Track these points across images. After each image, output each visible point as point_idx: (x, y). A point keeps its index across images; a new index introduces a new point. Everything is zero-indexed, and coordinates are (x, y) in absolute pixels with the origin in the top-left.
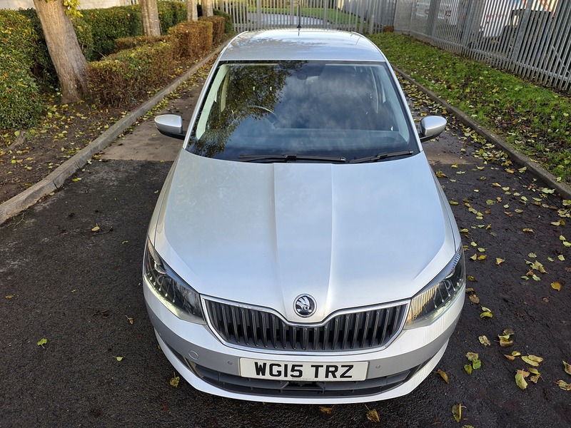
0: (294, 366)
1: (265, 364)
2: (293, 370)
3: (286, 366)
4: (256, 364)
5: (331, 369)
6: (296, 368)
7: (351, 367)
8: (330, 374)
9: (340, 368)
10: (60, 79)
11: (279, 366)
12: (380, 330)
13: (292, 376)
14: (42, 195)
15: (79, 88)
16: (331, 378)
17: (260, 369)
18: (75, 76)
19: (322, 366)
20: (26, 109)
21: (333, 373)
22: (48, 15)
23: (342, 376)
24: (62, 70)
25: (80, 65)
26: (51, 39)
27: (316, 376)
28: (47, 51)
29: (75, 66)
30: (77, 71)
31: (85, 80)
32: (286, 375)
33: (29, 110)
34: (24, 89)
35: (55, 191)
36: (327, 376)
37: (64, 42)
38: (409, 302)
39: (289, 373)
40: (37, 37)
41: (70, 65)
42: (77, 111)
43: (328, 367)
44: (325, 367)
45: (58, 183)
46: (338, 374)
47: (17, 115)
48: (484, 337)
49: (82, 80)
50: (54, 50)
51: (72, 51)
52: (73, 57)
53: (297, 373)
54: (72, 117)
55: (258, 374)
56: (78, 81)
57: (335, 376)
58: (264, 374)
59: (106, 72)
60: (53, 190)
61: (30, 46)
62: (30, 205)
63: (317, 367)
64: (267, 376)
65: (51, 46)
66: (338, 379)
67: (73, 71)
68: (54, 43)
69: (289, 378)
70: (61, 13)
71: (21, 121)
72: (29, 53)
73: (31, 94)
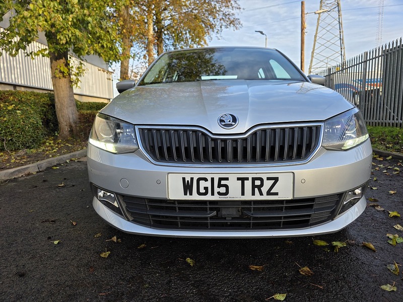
0: (220, 179)
1: (192, 179)
2: (220, 186)
3: (213, 179)
4: (184, 179)
5: (258, 183)
6: (223, 182)
7: (276, 180)
8: (256, 190)
9: (265, 181)
10: (59, 126)
11: (206, 180)
12: (300, 147)
13: (219, 193)
14: (26, 172)
15: (71, 131)
16: (258, 197)
17: (188, 187)
18: (70, 123)
19: (247, 179)
20: (32, 137)
21: (259, 187)
22: (59, 86)
23: (269, 193)
24: (62, 119)
25: (74, 117)
26: (59, 100)
27: (243, 194)
28: (55, 112)
29: (71, 116)
30: (71, 120)
31: (76, 126)
32: (213, 194)
33: (33, 137)
34: (33, 123)
35: (37, 172)
36: (253, 194)
37: (66, 103)
38: (322, 124)
39: (216, 190)
40: (50, 103)
41: (67, 116)
42: (67, 143)
43: (254, 179)
44: (250, 180)
45: (41, 168)
46: (265, 189)
47: (24, 140)
48: (398, 225)
49: (74, 126)
50: (59, 107)
51: (70, 108)
52: (70, 112)
53: (223, 190)
54: (62, 145)
55: (185, 194)
56: (71, 126)
57: (261, 194)
58: (191, 194)
59: (90, 115)
60: (36, 171)
61: (44, 107)
62: (16, 177)
63: (243, 180)
64: (195, 197)
65: (58, 105)
66: (265, 197)
67: (69, 120)
68: (60, 103)
69: (216, 197)
70: (68, 85)
71: (26, 144)
72: (43, 110)
73: (37, 128)
